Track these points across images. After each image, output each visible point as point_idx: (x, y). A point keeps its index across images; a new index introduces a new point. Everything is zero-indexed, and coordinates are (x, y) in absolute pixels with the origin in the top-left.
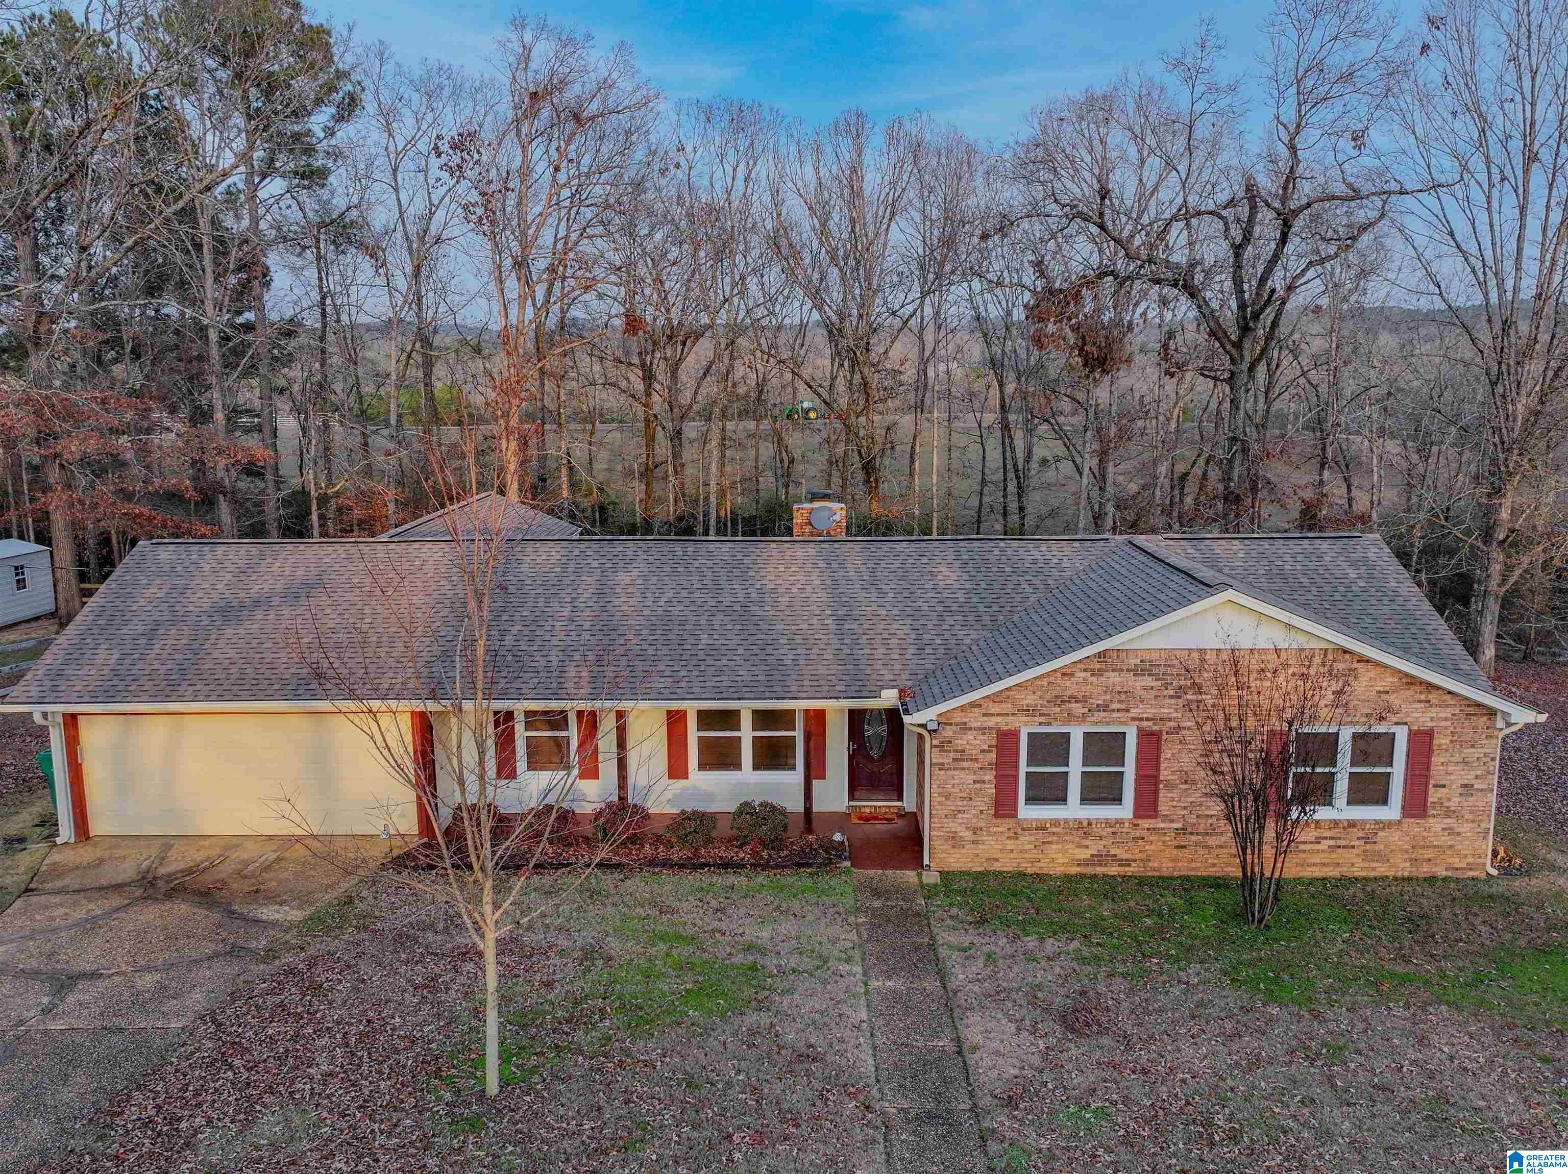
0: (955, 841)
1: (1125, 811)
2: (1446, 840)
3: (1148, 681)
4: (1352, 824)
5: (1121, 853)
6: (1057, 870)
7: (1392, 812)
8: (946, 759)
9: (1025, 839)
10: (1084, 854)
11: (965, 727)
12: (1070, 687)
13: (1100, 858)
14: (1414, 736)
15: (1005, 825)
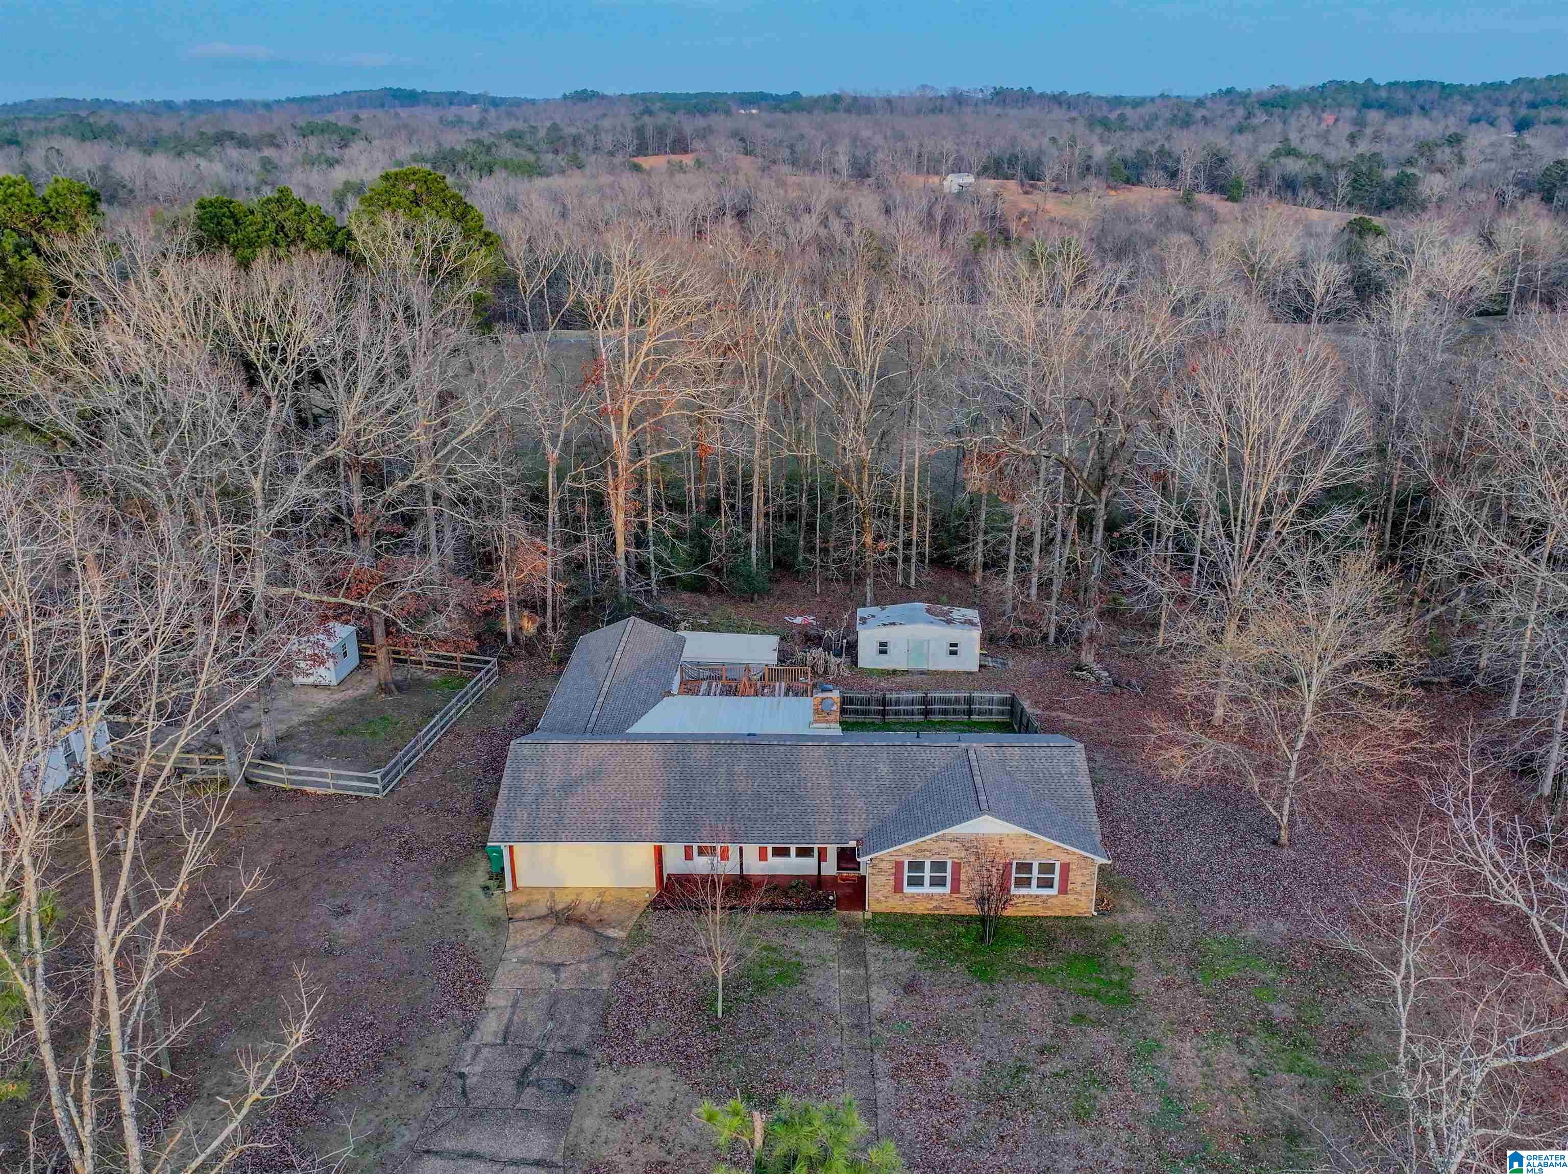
0: (878, 901)
1: (947, 890)
2: (1075, 903)
3: (955, 844)
4: (1037, 896)
5: (945, 906)
6: (919, 912)
7: (1054, 892)
8: (875, 871)
9: (906, 901)
10: (931, 906)
11: (882, 860)
12: (925, 846)
13: (936, 908)
14: (1062, 865)
15: (898, 896)
